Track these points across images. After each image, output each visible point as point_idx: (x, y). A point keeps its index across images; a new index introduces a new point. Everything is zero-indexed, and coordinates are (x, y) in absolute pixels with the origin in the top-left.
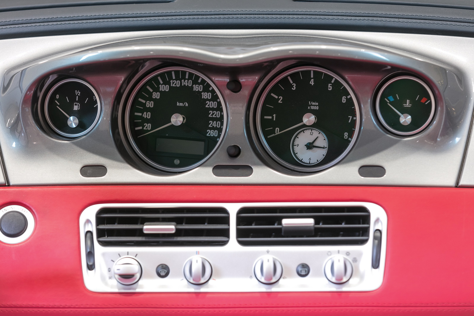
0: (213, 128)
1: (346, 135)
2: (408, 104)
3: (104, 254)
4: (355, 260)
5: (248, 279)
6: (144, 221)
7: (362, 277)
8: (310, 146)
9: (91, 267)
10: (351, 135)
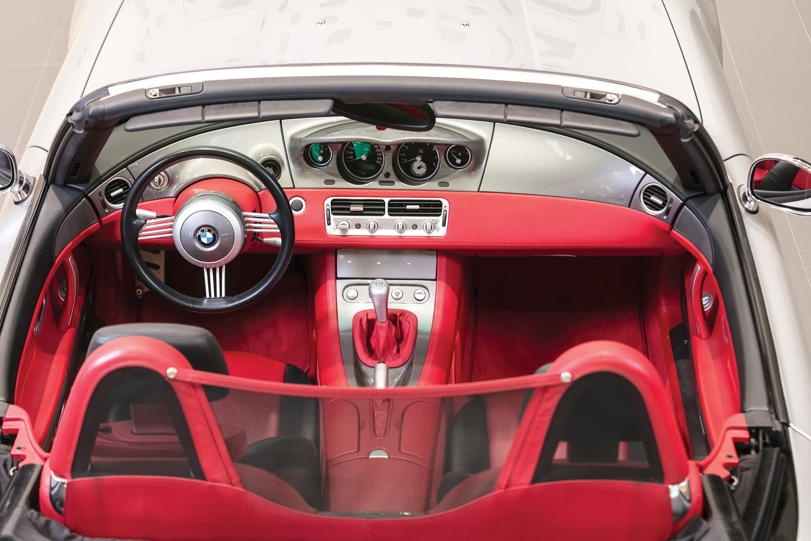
0: (379, 160)
1: (434, 164)
2: (460, 154)
3: (334, 219)
4: (436, 223)
5: (393, 230)
6: (350, 204)
7: (438, 230)
8: (419, 168)
9: (329, 224)
10: (436, 164)
